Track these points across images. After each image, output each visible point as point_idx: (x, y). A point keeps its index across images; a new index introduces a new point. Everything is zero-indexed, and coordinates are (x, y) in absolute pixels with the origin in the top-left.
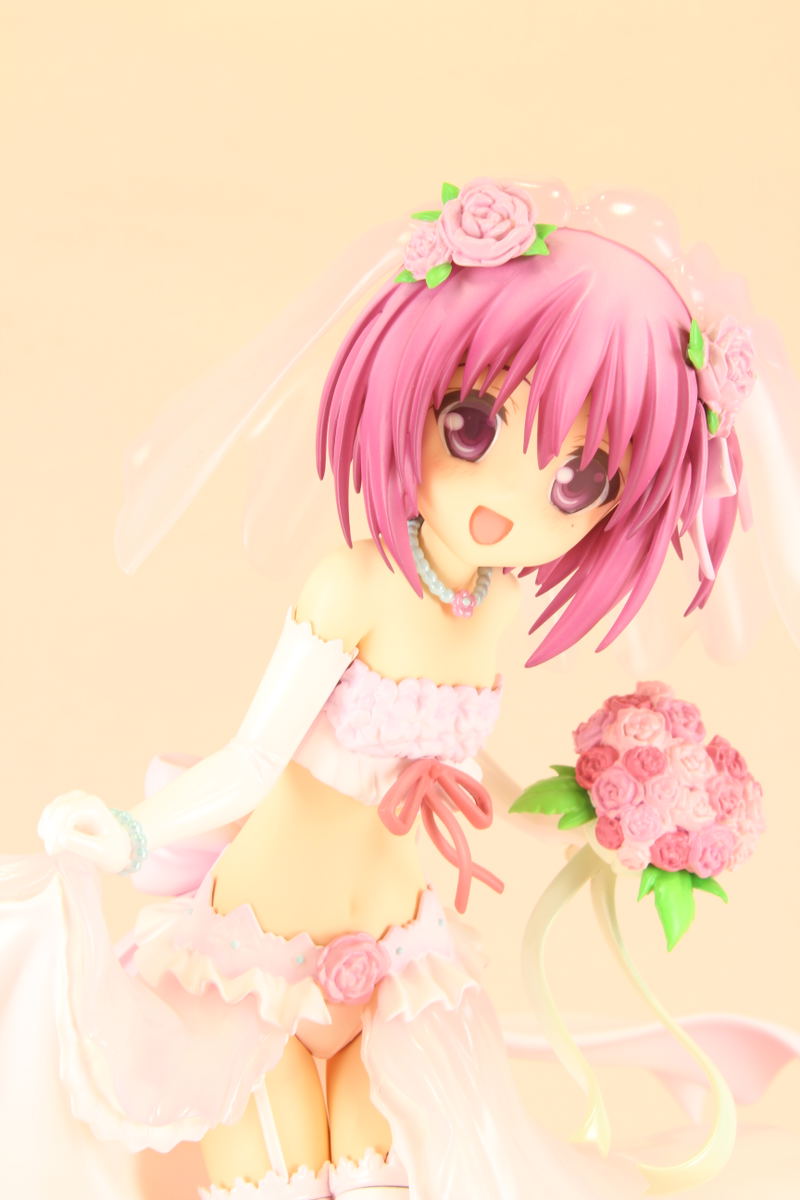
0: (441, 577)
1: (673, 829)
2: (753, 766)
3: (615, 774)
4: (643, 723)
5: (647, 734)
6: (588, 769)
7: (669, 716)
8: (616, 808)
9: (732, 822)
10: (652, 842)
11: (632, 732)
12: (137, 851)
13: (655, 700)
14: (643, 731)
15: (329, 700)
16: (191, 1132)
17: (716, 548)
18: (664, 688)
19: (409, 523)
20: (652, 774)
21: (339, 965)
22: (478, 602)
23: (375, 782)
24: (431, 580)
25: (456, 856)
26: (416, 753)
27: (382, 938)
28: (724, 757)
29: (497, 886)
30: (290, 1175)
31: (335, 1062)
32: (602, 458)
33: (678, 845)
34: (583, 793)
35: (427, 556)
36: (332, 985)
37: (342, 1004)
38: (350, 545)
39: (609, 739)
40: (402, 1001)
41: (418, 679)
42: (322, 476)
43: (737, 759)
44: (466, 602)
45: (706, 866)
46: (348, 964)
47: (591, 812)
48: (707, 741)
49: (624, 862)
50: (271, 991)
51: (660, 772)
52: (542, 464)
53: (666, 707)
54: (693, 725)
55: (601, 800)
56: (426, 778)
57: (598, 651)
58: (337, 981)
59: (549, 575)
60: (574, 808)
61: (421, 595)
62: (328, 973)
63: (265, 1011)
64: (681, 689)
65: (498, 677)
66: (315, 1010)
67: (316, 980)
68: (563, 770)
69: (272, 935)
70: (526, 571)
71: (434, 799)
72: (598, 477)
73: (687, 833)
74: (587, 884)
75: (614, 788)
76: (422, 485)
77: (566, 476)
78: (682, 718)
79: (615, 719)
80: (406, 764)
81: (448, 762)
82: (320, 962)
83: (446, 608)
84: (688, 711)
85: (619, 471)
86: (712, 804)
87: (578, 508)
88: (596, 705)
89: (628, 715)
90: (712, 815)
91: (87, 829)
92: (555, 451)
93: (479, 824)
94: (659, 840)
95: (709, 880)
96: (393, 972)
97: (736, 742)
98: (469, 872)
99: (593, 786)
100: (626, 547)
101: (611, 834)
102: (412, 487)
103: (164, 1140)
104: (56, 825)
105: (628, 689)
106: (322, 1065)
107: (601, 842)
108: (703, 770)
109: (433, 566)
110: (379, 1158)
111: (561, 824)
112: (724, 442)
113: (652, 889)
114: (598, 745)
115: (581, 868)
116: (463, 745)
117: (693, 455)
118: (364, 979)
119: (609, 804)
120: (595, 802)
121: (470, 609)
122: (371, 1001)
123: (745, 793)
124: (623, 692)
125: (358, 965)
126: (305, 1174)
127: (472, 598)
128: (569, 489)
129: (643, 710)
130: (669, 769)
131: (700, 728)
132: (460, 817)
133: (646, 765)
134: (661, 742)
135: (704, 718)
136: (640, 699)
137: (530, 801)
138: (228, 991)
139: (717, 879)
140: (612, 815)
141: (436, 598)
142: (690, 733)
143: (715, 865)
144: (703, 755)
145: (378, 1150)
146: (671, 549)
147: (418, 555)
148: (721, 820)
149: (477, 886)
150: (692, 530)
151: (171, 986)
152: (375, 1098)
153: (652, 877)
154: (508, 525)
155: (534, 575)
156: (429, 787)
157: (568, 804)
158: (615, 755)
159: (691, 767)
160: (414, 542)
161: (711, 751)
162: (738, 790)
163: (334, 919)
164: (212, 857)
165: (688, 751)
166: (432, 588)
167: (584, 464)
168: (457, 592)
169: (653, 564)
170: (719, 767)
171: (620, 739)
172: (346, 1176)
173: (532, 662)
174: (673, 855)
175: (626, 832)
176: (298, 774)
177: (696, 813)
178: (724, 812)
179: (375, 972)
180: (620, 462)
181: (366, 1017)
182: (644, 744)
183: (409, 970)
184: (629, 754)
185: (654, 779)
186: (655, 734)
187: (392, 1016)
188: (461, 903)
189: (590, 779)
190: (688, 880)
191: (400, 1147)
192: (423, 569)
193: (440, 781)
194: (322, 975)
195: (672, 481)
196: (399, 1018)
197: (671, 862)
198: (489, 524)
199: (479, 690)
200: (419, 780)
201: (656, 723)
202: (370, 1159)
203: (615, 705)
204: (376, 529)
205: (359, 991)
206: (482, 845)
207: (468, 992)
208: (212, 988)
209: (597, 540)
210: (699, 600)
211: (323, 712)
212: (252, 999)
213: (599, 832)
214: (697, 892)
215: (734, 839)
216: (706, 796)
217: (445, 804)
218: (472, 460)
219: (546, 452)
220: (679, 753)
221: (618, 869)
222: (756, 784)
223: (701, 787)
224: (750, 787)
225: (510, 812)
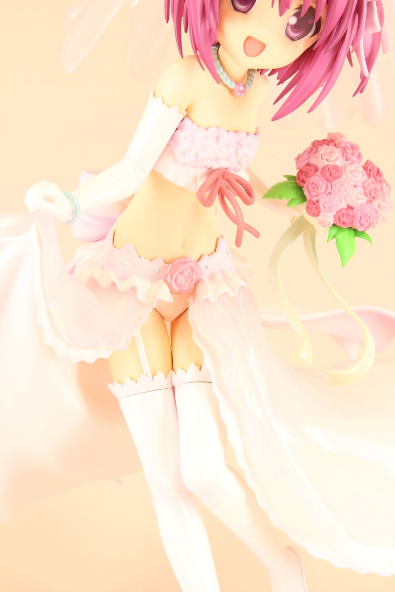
0: (229, 75)
1: (346, 206)
2: (386, 175)
3: (316, 179)
4: (331, 153)
5: (333, 158)
6: (302, 177)
7: (344, 149)
8: (317, 196)
9: (375, 203)
10: (334, 213)
11: (325, 157)
12: (75, 212)
13: (337, 142)
15: (172, 139)
16: (104, 353)
17: (370, 61)
18: (341, 136)
19: (213, 47)
20: (335, 178)
21: (177, 273)
22: (248, 89)
23: (195, 181)
24: (223, 76)
25: (236, 219)
26: (216, 166)
27: (198, 261)
28: (372, 171)
29: (257, 234)
30: (153, 377)
31: (175, 323)
32: (312, 11)
33: (348, 215)
34: (300, 189)
35: (222, 64)
36: (173, 283)
37: (178, 293)
38: (182, 57)
39: (313, 161)
40: (208, 291)
41: (217, 127)
42: (167, 21)
43: (378, 172)
44: (242, 88)
45: (362, 225)
46: (181, 273)
47: (304, 198)
48: (363, 162)
49: (320, 223)
50: (143, 286)
51: (339, 177)
52: (281, 13)
53: (343, 145)
54: (356, 154)
55: (309, 192)
56: (221, 178)
57: (309, 112)
58: (176, 281)
59: (283, 74)
60: (296, 196)
61: (218, 83)
62: (171, 277)
63: (140, 296)
64: (350, 136)
65: (257, 129)
66: (164, 295)
67: (166, 281)
68: (290, 178)
69: (143, 258)
70: (273, 72)
71: (226, 190)
72: (310, 21)
73: (352, 208)
74: (301, 236)
75: (316, 186)
76: (219, 25)
77: (293, 21)
78: (350, 151)
79: (317, 151)
80: (211, 171)
81: (232, 171)
82: (168, 272)
83: (231, 91)
84: (354, 148)
85: (320, 18)
86: (365, 194)
87: (299, 38)
88: (307, 145)
89: (323, 149)
90: (365, 199)
91: (49, 200)
92: (288, 6)
93: (247, 203)
94: (338, 212)
95: (363, 232)
96: (204, 277)
97: (378, 164)
98: (242, 227)
99: (305, 185)
100: (324, 58)
101: (314, 209)
102: (214, 26)
103: (90, 357)
104: (34, 198)
105: (323, 136)
106: (168, 325)
107: (308, 213)
108: (361, 177)
109: (224, 69)
110: (197, 368)
111: (289, 204)
112: (375, 3)
113: (334, 237)
114: (308, 164)
115: (299, 227)
116: (240, 163)
117: (359, 10)
118: (189, 281)
119: (313, 194)
120: (306, 193)
121: (243, 92)
122: (193, 292)
123: (382, 189)
124: (321, 138)
125: (186, 273)
126: (160, 376)
127: (245, 86)
128: (295, 28)
129: (331, 147)
130: (344, 176)
131: (359, 156)
132: (238, 198)
133: (332, 174)
134: (340, 163)
135: (362, 151)
136: (330, 141)
137: (274, 193)
138: (122, 286)
139: (366, 232)
140: (314, 199)
141: (226, 86)
142: (355, 158)
143: (366, 225)
144: (361, 169)
145: (197, 364)
146: (346, 60)
147: (217, 63)
148: (369, 202)
150: (357, 51)
151: (93, 284)
152: (195, 339)
153: (335, 230)
154: (263, 47)
155: (276, 75)
156: (223, 183)
157: (292, 194)
158: (316, 169)
159: (354, 175)
160: (215, 57)
161: (365, 168)
162: (378, 186)
163: (175, 250)
164: (112, 221)
165: (353, 167)
166: (224, 81)
167: (302, 14)
168: (237, 83)
169: (337, 67)
170: (369, 176)
171: (319, 161)
172: (180, 377)
173: (275, 119)
174: (345, 220)
175: (322, 208)
176: (156, 176)
177: (357, 198)
178: (371, 198)
179: (195, 277)
180: (321, 13)
181: (190, 300)
182: (331, 163)
183: (212, 277)
184: (324, 168)
185: (336, 181)
186: (337, 158)
187: (204, 298)
188: (238, 242)
189: (304, 182)
190: (352, 233)
191: (207, 362)
192: (220, 71)
193: (228, 180)
194: (169, 278)
195: (348, 23)
196: (207, 300)
197: (344, 223)
198: (254, 46)
199: (248, 134)
200: (217, 180)
201: (337, 153)
202: (192, 369)
203: (316, 145)
204: (196, 48)
205: (187, 286)
207: (242, 288)
208: (114, 284)
209: (309, 55)
210: (361, 89)
211: (169, 144)
212: (133, 289)
213: (308, 208)
214: (358, 239)
215: (376, 212)
216: (362, 190)
217: (230, 192)
218: (245, 12)
220: (349, 168)
221: (318, 227)
222: (388, 185)
223: (360, 185)
224: (384, 186)
225: (263, 198)
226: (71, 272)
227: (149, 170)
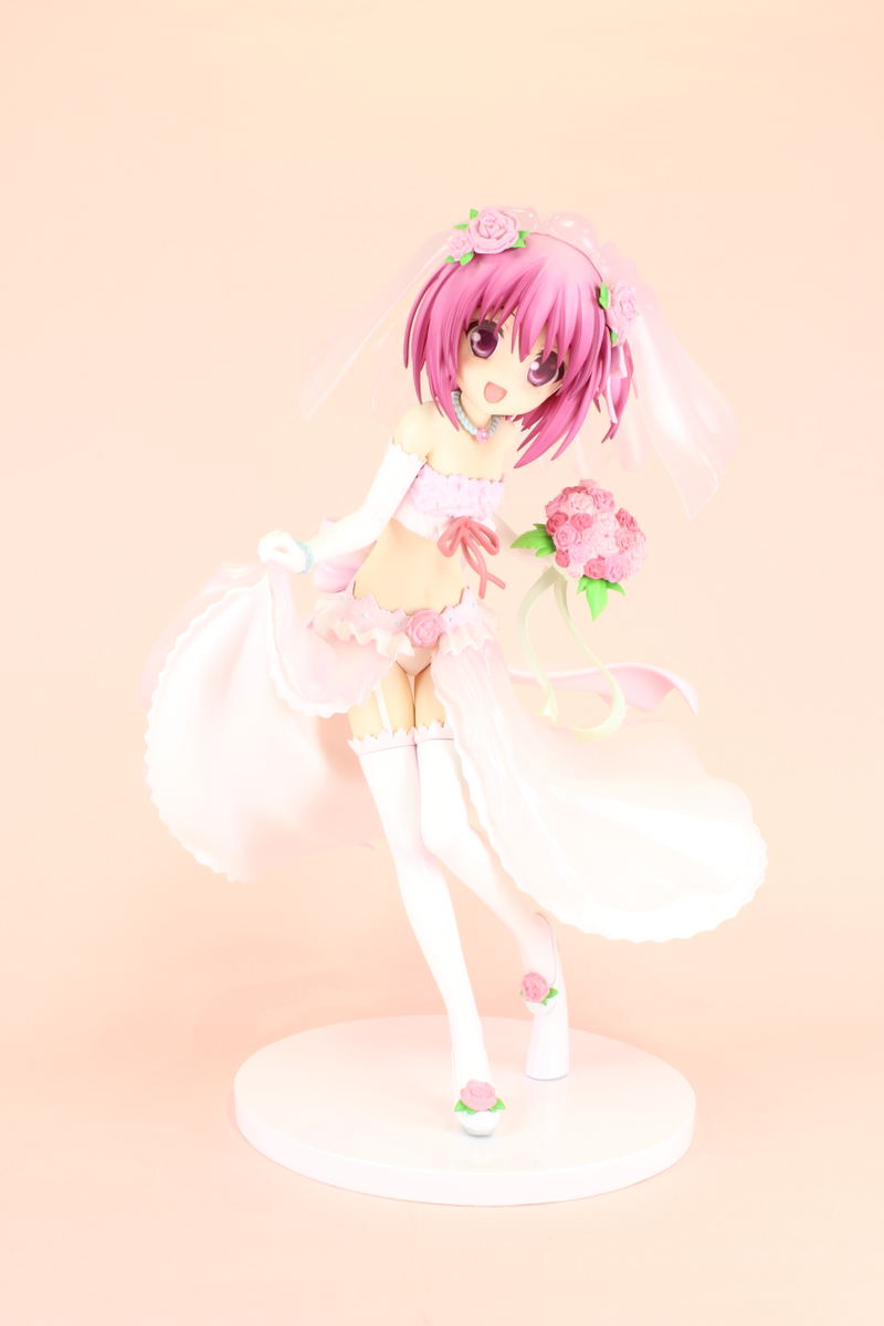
0: (471, 421)
1: (596, 557)
2: (641, 524)
3: (566, 528)
4: (581, 501)
5: (583, 507)
6: (552, 525)
7: (596, 497)
8: (566, 546)
9: (628, 553)
10: (584, 564)
11: (575, 506)
12: (309, 561)
13: (589, 489)
14: (580, 505)
15: (412, 486)
16: (341, 708)
17: (618, 407)
18: (594, 483)
19: (453, 393)
20: (585, 528)
21: (418, 626)
22: (491, 434)
23: (436, 530)
24: (465, 422)
25: (478, 568)
26: (458, 514)
27: (442, 612)
28: (625, 519)
29: (502, 585)
30: (394, 733)
32: (553, 355)
33: (599, 565)
34: (550, 538)
35: (463, 410)
36: (415, 637)
37: (421, 646)
38: (421, 403)
39: (563, 509)
40: (451, 645)
41: (459, 475)
42: (406, 366)
43: (632, 521)
44: (484, 435)
45: (613, 576)
46: (423, 625)
47: (553, 548)
48: (616, 511)
49: (571, 574)
50: (383, 639)
51: (589, 527)
52: (522, 359)
53: (594, 492)
54: (608, 503)
55: (559, 541)
56: (463, 527)
57: (553, 459)
58: (417, 634)
59: (529, 419)
60: (545, 546)
61: (457, 429)
62: (413, 630)
63: (381, 648)
64: (603, 484)
65: (503, 476)
66: (405, 649)
67: (407, 634)
68: (540, 526)
69: (384, 611)
70: (518, 417)
71: (469, 540)
72: (553, 367)
73: (604, 559)
74: (552, 587)
75: (565, 535)
76: (458, 371)
77: (536, 366)
78: (602, 498)
79: (567, 499)
80: (453, 520)
81: (477, 520)
82: (409, 624)
83: (474, 437)
84: (606, 495)
85: (563, 364)
86: (617, 545)
87: (542, 384)
88: (558, 492)
89: (574, 497)
90: (618, 549)
91: (282, 550)
92: (528, 352)
93: (492, 553)
94: (588, 563)
95: (615, 583)
96: (448, 629)
97: (632, 513)
98: (486, 578)
99: (555, 535)
100: (568, 405)
101: (563, 559)
102: (453, 372)
103: (326, 711)
104: (267, 547)
105: (575, 483)
106: (412, 679)
107: (559, 564)
108: (612, 525)
109: (466, 415)
110: (439, 725)
111: (537, 555)
112: (621, 349)
113: (585, 588)
114: (558, 513)
115: (549, 577)
116: (483, 511)
117: (602, 355)
118: (431, 633)
119: (562, 543)
120: (556, 543)
121: (487, 438)
122: (436, 645)
123: (635, 538)
124: (572, 486)
125: (428, 626)
126: (401, 733)
127: (487, 432)
128: (538, 373)
129: (582, 495)
130: (595, 525)
131: (612, 504)
132: (481, 548)
133: (582, 523)
134: (590, 511)
135: (615, 499)
136: (580, 489)
137: (520, 542)
138: (360, 639)
139: (620, 583)
140: (564, 549)
141: (468, 432)
142: (607, 506)
143: (618, 576)
144: (613, 518)
145: (439, 721)
146: (593, 404)
147: (458, 409)
148: (621, 552)
149: (490, 585)
150: (604, 394)
151: (332, 637)
152: (437, 693)
153: (585, 582)
154: (504, 393)
155: (521, 421)
156: (465, 532)
157: (542, 544)
158: (566, 519)
159: (606, 524)
160: (455, 402)
161: (618, 517)
162: (632, 536)
163: (415, 601)
164: (354, 571)
165: (604, 516)
166: (466, 427)
167: (544, 360)
168: (479, 429)
169: (581, 414)
170: (622, 525)
171: (569, 509)
172: (421, 733)
173: (518, 465)
174: (596, 571)
175: (571, 558)
176: (395, 524)
177: (608, 548)
178: (624, 546)
179: (438, 629)
180: (564, 358)
181: (433, 654)
182: (582, 512)
183: (456, 630)
184: (573, 517)
185: (586, 531)
186: (587, 507)
187: (447, 651)
188: (482, 594)
189: (553, 531)
190: (604, 584)
191: (450, 720)
192: (461, 416)
193: (471, 529)
194: (410, 632)
195: (592, 367)
196: (450, 653)
197: (595, 574)
198: (494, 392)
199: (491, 481)
200: (459, 529)
201: (588, 500)
202: (435, 726)
203: (567, 492)
204: (435, 394)
205: (430, 639)
206: (493, 563)
207: (487, 642)
208: (353, 637)
209: (552, 402)
210: (611, 434)
211: (409, 492)
212: (373, 642)
213: (557, 558)
214: (609, 590)
215: (629, 562)
216: (614, 540)
217: (474, 542)
218: (486, 358)
219: (524, 353)
220: (599, 517)
221: (567, 578)
222: (642, 534)
223: (611, 534)
224: (638, 535)
226: (311, 625)
227: (388, 519)
